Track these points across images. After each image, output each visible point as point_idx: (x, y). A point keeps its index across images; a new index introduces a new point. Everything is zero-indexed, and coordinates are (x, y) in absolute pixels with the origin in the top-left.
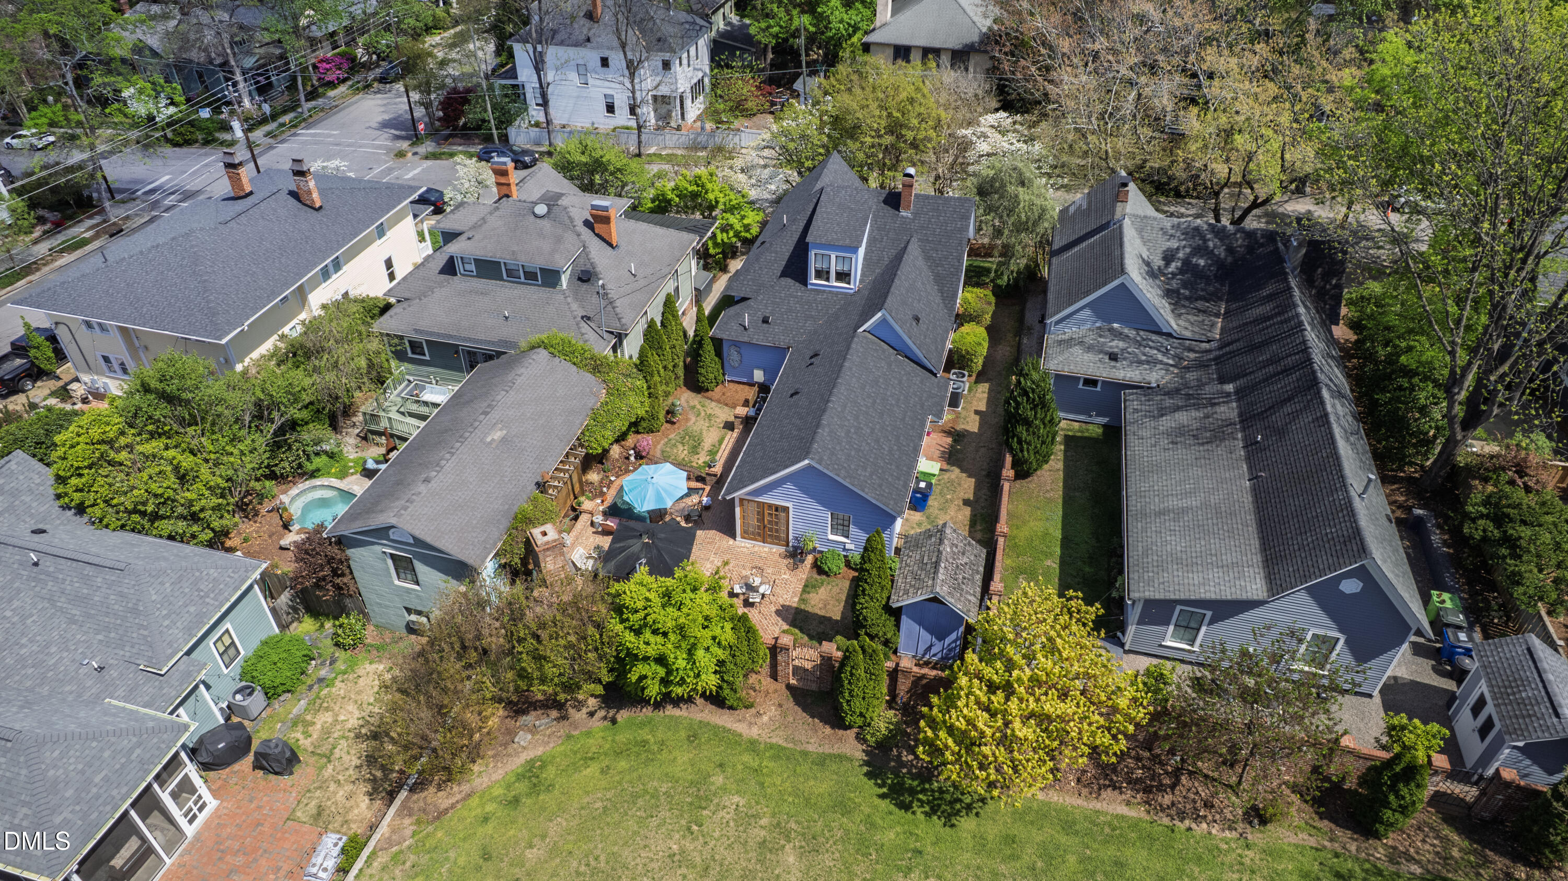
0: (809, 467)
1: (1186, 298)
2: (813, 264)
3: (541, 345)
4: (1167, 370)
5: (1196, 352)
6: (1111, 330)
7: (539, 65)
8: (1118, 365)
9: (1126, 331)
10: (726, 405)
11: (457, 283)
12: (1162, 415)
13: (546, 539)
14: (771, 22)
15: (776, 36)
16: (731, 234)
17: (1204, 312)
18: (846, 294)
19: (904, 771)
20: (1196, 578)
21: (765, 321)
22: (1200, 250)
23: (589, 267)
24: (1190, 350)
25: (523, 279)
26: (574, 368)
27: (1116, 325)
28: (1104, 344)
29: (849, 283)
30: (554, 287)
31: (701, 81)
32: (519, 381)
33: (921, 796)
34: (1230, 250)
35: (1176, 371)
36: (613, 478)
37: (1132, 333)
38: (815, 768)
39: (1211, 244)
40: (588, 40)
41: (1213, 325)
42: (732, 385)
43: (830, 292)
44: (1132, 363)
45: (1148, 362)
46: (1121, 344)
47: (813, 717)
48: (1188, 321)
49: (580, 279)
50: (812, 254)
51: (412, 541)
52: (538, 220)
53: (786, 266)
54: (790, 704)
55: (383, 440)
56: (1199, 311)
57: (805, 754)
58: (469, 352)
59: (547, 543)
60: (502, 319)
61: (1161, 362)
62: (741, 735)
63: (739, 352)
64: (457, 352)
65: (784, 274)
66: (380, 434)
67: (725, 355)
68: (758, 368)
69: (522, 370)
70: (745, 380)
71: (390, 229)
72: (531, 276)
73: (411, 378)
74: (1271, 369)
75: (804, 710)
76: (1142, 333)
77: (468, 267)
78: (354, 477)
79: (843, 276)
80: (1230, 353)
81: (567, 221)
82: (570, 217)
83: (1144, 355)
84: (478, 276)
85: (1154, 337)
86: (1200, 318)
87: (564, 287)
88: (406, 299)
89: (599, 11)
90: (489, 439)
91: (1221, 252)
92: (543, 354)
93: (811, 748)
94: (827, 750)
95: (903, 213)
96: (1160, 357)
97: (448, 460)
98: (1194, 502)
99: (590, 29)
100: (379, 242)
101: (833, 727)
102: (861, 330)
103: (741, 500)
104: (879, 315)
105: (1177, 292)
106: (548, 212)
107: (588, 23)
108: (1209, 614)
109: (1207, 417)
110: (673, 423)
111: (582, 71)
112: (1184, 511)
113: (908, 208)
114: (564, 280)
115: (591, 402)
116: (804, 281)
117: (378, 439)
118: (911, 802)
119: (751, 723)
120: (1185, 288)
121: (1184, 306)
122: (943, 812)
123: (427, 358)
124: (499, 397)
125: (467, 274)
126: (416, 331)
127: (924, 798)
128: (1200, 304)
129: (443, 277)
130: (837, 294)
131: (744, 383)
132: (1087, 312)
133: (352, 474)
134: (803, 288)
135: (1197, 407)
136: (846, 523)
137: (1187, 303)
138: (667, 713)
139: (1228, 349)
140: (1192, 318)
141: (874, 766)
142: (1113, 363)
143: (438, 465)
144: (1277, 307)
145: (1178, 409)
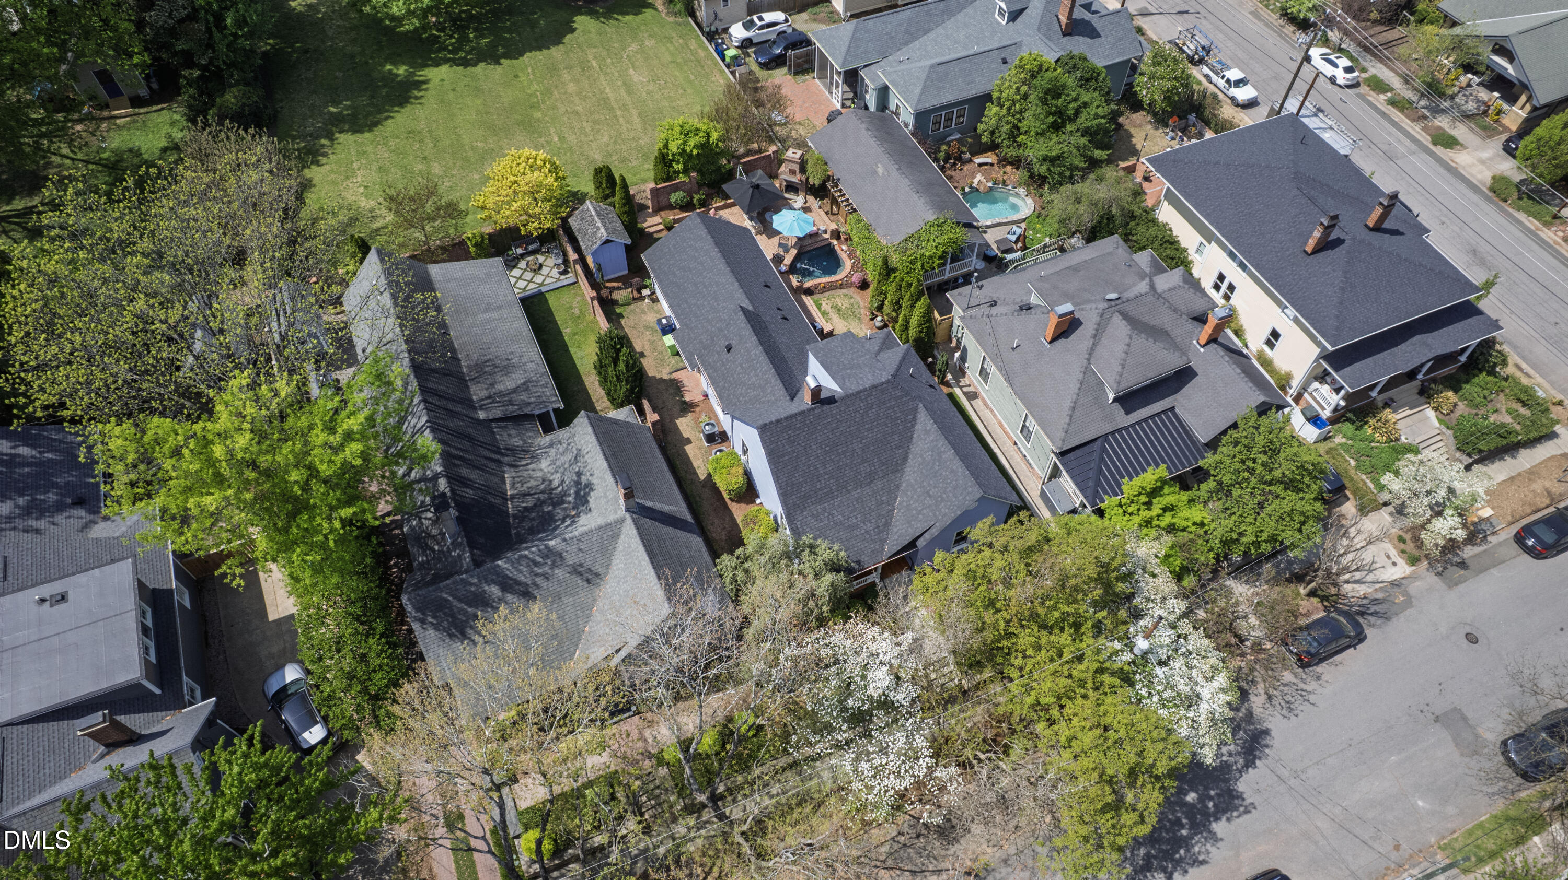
1: (543, 503)
12: (524, 383)
17: (525, 495)
41: (513, 485)
48: (535, 479)
56: (529, 494)
86: (525, 488)
98: (481, 317)
105: (555, 505)
109: (492, 385)
112: (486, 310)
120: (549, 512)
121: (543, 492)
135: (501, 394)
137: (542, 497)
140: (532, 483)
145: (515, 391)
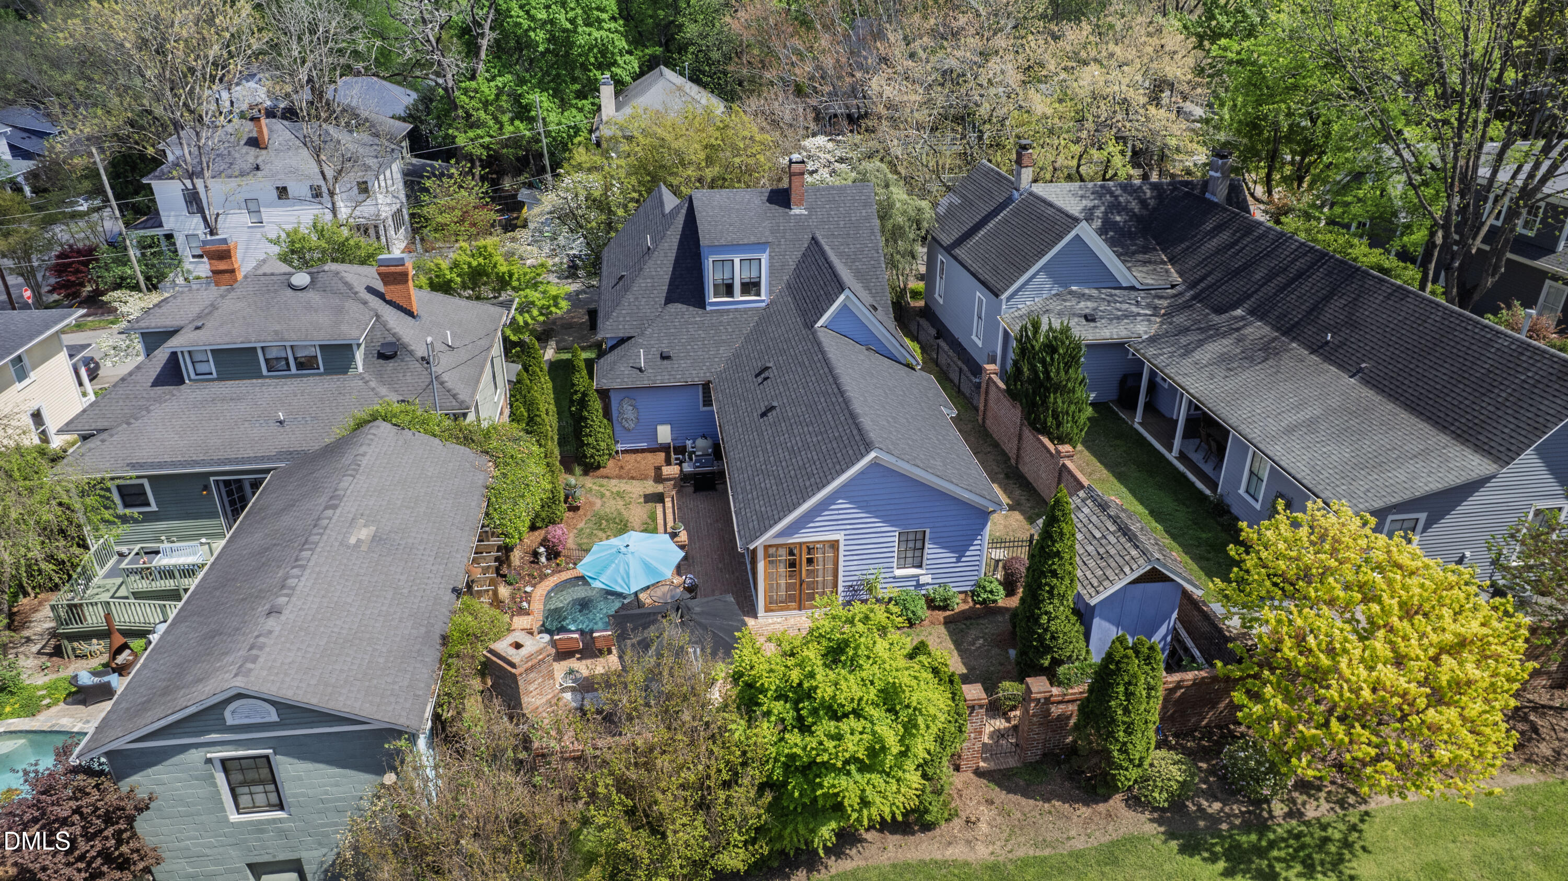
0: (875, 464)
2: (712, 275)
3: (374, 418)
4: (1149, 320)
5: (1166, 298)
6: (1071, 293)
7: (193, 201)
8: (1098, 324)
9: (1087, 291)
10: (633, 478)
11: (188, 392)
13: (523, 652)
14: (479, 132)
15: (487, 147)
16: (535, 312)
17: (1150, 262)
18: (757, 309)
19: (1224, 826)
20: (1401, 475)
21: (664, 357)
22: (1116, 206)
23: (390, 339)
24: (1160, 297)
25: (294, 370)
26: (437, 441)
27: (1074, 288)
28: (1072, 307)
29: (759, 294)
30: (346, 373)
31: (399, 211)
32: (365, 462)
33: (1275, 853)
34: (1143, 203)
35: (1158, 320)
36: (528, 589)
37: (1094, 292)
38: (1107, 869)
39: (1121, 199)
40: (257, 168)
41: (1166, 272)
42: (628, 457)
43: (736, 310)
44: (1111, 320)
45: (1126, 317)
46: (1089, 304)
47: (1048, 800)
48: (1142, 272)
49: (382, 356)
50: (709, 263)
51: (274, 717)
52: (299, 293)
53: (670, 291)
54: (999, 795)
55: (96, 645)
56: (1147, 261)
57: (1077, 855)
58: (227, 483)
59: (529, 657)
60: (274, 427)
61: (1139, 314)
62: (967, 864)
63: (634, 407)
64: (206, 487)
65: (669, 300)
66: (87, 636)
67: (615, 414)
68: (663, 423)
69: (364, 449)
70: (644, 445)
71: (34, 368)
72: (306, 365)
73: (124, 549)
74: (1281, 280)
75: (1026, 795)
76: (1104, 291)
77: (202, 368)
78: (54, 710)
79: (751, 287)
80: (1209, 287)
81: (344, 289)
82: (346, 283)
83: (1119, 310)
84: (220, 378)
85: (1117, 292)
86: (1153, 267)
87: (360, 369)
88: (100, 431)
89: (266, 137)
90: (353, 540)
91: (1135, 205)
92: (383, 429)
93: (1079, 844)
94: (1100, 838)
95: (796, 211)
96: (1134, 309)
97: (298, 577)
98: (1314, 411)
99: (257, 157)
100: (18, 386)
101: (1086, 804)
102: (819, 324)
103: (767, 547)
104: (842, 297)
106: (312, 281)
107: (253, 151)
108: (1423, 516)
109: (1241, 341)
110: (577, 509)
111: (252, 206)
113: (799, 204)
114: (359, 356)
115: (480, 479)
116: (700, 302)
117: (83, 647)
118: (1271, 866)
119: (968, 842)
122: (1322, 863)
123: (154, 507)
124: (344, 485)
125: (203, 377)
126: (133, 466)
127: (1282, 854)
128: (1140, 257)
129: (160, 390)
130: (746, 311)
131: (643, 451)
132: (1042, 277)
133: (48, 706)
134: (700, 311)
136: (919, 545)
137: (1127, 258)
138: (833, 871)
139: (1203, 285)
140: (1143, 269)
141: (1182, 837)
142: (1092, 324)
143: (283, 587)
144: (1236, 232)
145: (1202, 342)
